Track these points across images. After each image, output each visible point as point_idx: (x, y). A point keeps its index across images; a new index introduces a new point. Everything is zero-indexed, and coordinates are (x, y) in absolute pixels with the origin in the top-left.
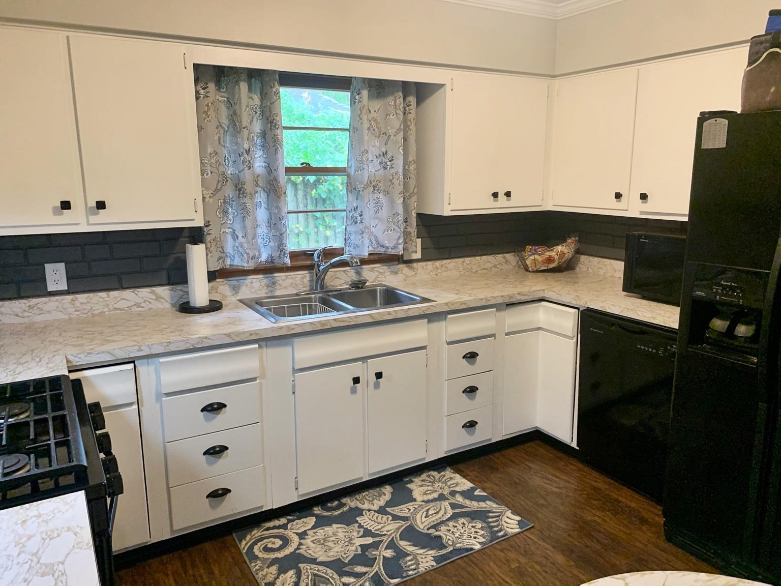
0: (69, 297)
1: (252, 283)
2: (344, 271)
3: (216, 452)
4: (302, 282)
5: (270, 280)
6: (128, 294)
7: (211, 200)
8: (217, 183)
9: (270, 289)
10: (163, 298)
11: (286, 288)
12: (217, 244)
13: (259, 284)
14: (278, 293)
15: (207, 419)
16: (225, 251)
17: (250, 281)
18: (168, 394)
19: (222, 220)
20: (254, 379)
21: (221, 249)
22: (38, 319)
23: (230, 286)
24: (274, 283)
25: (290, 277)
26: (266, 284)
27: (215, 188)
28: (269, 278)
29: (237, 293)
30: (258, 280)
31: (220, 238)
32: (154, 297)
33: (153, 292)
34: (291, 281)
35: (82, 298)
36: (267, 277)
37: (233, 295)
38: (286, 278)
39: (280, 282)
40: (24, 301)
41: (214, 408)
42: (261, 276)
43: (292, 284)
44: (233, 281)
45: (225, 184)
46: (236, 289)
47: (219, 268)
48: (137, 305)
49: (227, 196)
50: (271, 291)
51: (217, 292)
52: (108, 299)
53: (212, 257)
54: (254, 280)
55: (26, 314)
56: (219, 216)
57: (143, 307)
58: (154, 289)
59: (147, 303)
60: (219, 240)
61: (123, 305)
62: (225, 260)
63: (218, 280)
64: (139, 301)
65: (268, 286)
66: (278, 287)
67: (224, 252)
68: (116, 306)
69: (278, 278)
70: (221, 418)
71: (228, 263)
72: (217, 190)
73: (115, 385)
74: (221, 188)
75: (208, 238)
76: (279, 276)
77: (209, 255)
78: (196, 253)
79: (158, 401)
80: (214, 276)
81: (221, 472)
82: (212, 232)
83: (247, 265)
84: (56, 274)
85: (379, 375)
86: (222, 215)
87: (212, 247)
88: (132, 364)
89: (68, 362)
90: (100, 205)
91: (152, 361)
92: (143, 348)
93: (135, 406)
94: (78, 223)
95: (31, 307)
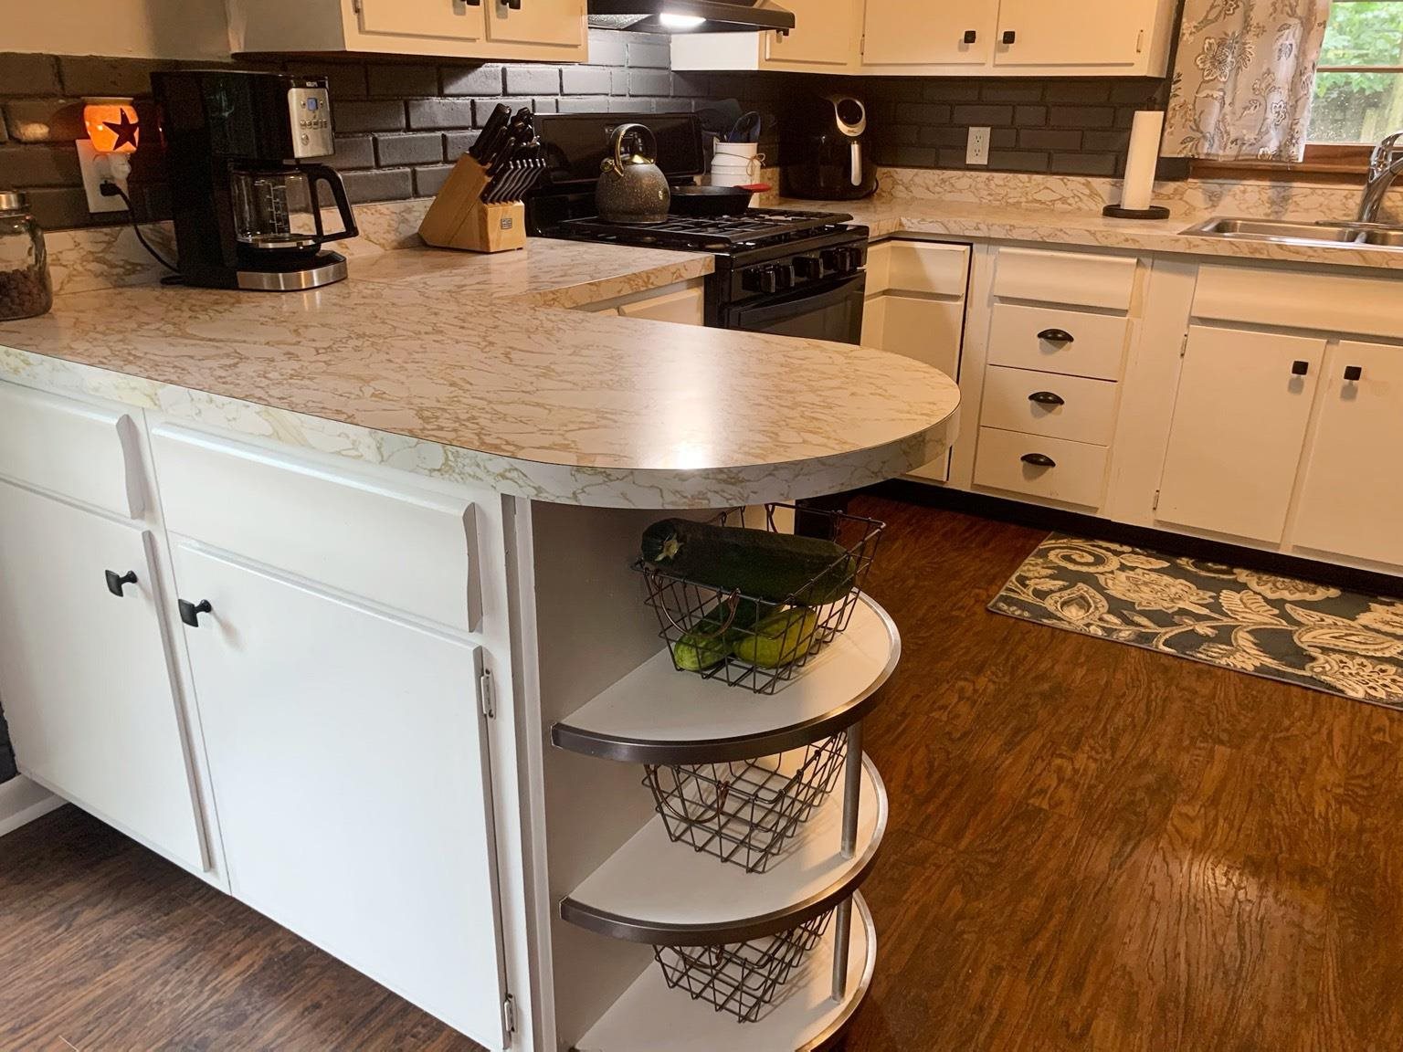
0: (986, 175)
1: (1244, 192)
3: (1047, 400)
4: (1344, 204)
5: (1279, 193)
6: (1054, 181)
7: (1191, 39)
8: (1208, 9)
9: (1276, 208)
10: (1100, 196)
11: (1307, 210)
12: (1186, 112)
13: (1258, 196)
14: (1286, 216)
15: (1045, 352)
16: (1201, 128)
17: (1242, 188)
18: (1004, 299)
19: (1208, 75)
20: (1123, 312)
21: (1192, 124)
22: (948, 197)
23: (1205, 191)
24: (1285, 199)
25: (1320, 192)
26: (1269, 198)
27: (1201, 19)
28: (1278, 189)
30: (1257, 189)
31: (1194, 105)
32: (1087, 192)
33: (1087, 185)
34: (1321, 199)
35: (999, 177)
36: (1274, 187)
37: (1206, 209)
38: (1312, 193)
39: (1297, 199)
40: (938, 172)
41: (1056, 337)
42: (1268, 183)
43: (1321, 205)
44: (1213, 185)
45: (1231, 12)
46: (1213, 199)
47: (1182, 156)
48: (1063, 200)
49: (1230, 34)
50: (1276, 212)
51: (1181, 199)
52: (1028, 185)
53: (1172, 133)
54: (1249, 189)
56: (1201, 66)
57: (1070, 205)
58: (1089, 179)
59: (1077, 199)
60: (1190, 107)
61: (1045, 196)
62: (1199, 144)
63: (1190, 180)
64: (1067, 194)
65: (1273, 203)
66: (1291, 208)
67: (1198, 130)
68: (1037, 197)
69: (1294, 192)
70: (1062, 358)
71: (1205, 150)
72: (1206, 22)
73: (943, 267)
74: (1216, 19)
75: (1173, 103)
76: (1299, 187)
77: (1168, 130)
78: (1146, 125)
79: (990, 304)
80: (1170, 170)
81: (1046, 433)
82: (1181, 93)
83: (1223, 153)
84: (978, 142)
85: (1353, 373)
86: (1208, 65)
87: (1176, 120)
88: (969, 247)
89: (901, 224)
90: (1009, 38)
91: (992, 248)
92: (981, 226)
93: (961, 303)
94: (983, 62)
95: (943, 181)
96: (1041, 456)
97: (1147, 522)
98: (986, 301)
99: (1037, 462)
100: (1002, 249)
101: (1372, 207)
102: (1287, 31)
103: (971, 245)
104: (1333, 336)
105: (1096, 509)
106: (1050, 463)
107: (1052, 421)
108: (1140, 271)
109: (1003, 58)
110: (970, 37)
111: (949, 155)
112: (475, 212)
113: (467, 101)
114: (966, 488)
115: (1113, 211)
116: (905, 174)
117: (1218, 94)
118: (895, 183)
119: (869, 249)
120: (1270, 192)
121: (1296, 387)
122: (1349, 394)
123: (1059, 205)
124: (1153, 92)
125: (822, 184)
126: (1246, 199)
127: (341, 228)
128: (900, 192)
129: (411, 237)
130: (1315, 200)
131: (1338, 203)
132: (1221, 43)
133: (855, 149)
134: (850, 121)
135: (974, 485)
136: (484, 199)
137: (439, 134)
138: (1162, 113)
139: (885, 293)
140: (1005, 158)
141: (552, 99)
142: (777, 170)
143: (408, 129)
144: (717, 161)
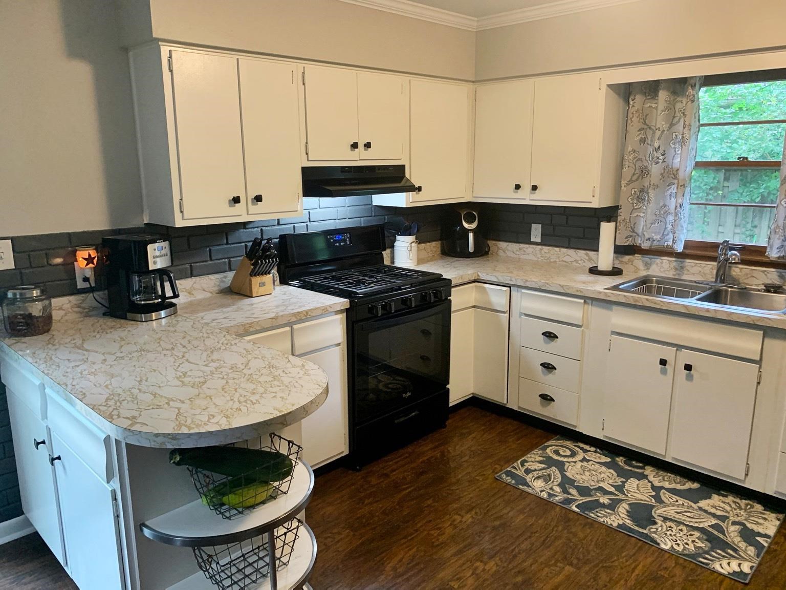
0: (540, 247)
1: (662, 263)
2: (764, 272)
3: (548, 367)
4: (711, 272)
5: (679, 264)
6: (571, 252)
7: (625, 189)
8: (632, 175)
9: (678, 272)
10: (594, 261)
12: (626, 223)
13: (668, 265)
14: (685, 277)
15: (546, 342)
16: (636, 230)
17: (661, 261)
18: (526, 315)
19: (636, 206)
20: (580, 326)
21: (630, 229)
22: (523, 257)
23: (643, 261)
24: (682, 268)
25: (699, 265)
26: (674, 266)
27: (629, 180)
28: (678, 262)
29: (648, 269)
30: (668, 262)
31: (630, 220)
32: (587, 258)
33: (587, 255)
34: (700, 269)
35: (546, 248)
36: (676, 261)
37: (645, 270)
38: (695, 266)
39: (687, 268)
40: (518, 244)
41: (550, 336)
42: (672, 259)
43: (700, 272)
44: (647, 259)
45: (646, 176)
46: (647, 266)
47: (627, 244)
48: (576, 261)
49: (646, 186)
50: (679, 274)
51: (632, 264)
52: (559, 253)
53: (620, 233)
54: (664, 261)
55: (518, 253)
56: (631, 202)
57: (580, 264)
58: (588, 252)
59: (583, 261)
60: (628, 221)
61: (567, 259)
62: (636, 239)
63: (636, 255)
64: (578, 259)
65: (676, 269)
66: (685, 272)
67: (634, 231)
68: (563, 259)
69: (687, 264)
70: (553, 345)
71: (639, 241)
72: (631, 181)
73: (497, 297)
74: (637, 180)
75: (619, 219)
76: (689, 262)
77: (618, 232)
78: (607, 230)
79: (520, 317)
80: (621, 250)
81: (550, 383)
82: (623, 214)
83: (645, 245)
84: (536, 232)
85: (688, 367)
86: (635, 201)
87: (621, 227)
88: (509, 288)
89: (478, 275)
90: (534, 188)
91: (519, 289)
92: (513, 279)
93: (507, 315)
94: (525, 198)
95: (520, 249)
96: (549, 396)
97: (600, 436)
98: (518, 315)
99: (546, 398)
100: (524, 291)
101: (723, 275)
102: (673, 186)
103: (510, 287)
104: (679, 347)
105: (576, 426)
106: (552, 400)
107: (551, 377)
108: (586, 306)
109: (533, 197)
110: (518, 187)
111: (523, 237)
112: (248, 279)
114: (516, 408)
115: (594, 271)
117: (642, 215)
118: (499, 248)
119: (452, 289)
120: (674, 264)
121: (664, 372)
122: (690, 378)
123: (574, 263)
124: (610, 214)
126: (662, 268)
127: (172, 295)
129: (226, 288)
130: (696, 269)
131: (708, 272)
132: (642, 191)
133: (471, 235)
134: (470, 222)
135: (519, 407)
136: (251, 275)
138: (615, 223)
139: (474, 307)
140: (548, 240)
144: (396, 244)
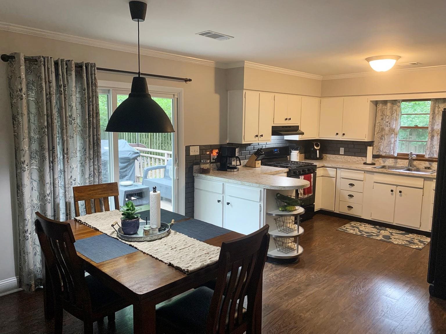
0: (343, 156)
1: (389, 161)
2: (424, 163)
3: (351, 196)
6: (356, 158)
7: (376, 135)
8: (378, 130)
11: (401, 164)
13: (391, 162)
14: (397, 166)
15: (350, 187)
16: (380, 149)
18: (342, 178)
19: (380, 141)
20: (363, 181)
22: (337, 160)
23: (382, 160)
24: (396, 162)
29: (384, 163)
30: (391, 160)
31: (378, 146)
33: (362, 158)
34: (403, 162)
35: (346, 156)
38: (401, 161)
39: (399, 162)
40: (335, 155)
41: (352, 185)
42: (393, 159)
43: (403, 164)
44: (384, 159)
45: (383, 131)
47: (377, 154)
48: (358, 161)
49: (384, 134)
51: (379, 161)
52: (351, 158)
56: (378, 140)
59: (360, 161)
61: (354, 160)
63: (380, 158)
65: (394, 163)
66: (398, 164)
67: (379, 150)
69: (398, 161)
70: (353, 188)
71: (381, 153)
72: (378, 133)
73: (332, 172)
74: (380, 132)
75: (374, 145)
76: (399, 160)
77: (374, 150)
78: (370, 149)
79: (340, 179)
80: (375, 157)
81: (351, 202)
82: (375, 144)
83: (384, 154)
84: (342, 151)
85: (400, 192)
86: (380, 139)
87: (375, 148)
88: (336, 169)
89: (324, 165)
90: (344, 134)
91: (340, 169)
92: (338, 166)
93: (335, 178)
94: (340, 138)
95: (336, 157)
97: (370, 219)
99: (350, 207)
100: (342, 170)
101: (410, 164)
102: (393, 134)
104: (397, 186)
105: (361, 216)
106: (352, 208)
107: (352, 200)
108: (365, 174)
109: (343, 137)
110: (337, 134)
111: (337, 152)
112: (254, 162)
113: (253, 146)
114: (338, 212)
115: (365, 164)
116: (328, 155)
117: (382, 144)
118: (327, 157)
119: (317, 169)
120: (394, 161)
121: (392, 194)
124: (371, 144)
125: (312, 157)
126: (389, 162)
127: (239, 164)
128: (328, 158)
129: (244, 165)
130: (401, 163)
131: (406, 163)
132: (382, 136)
133: (318, 151)
134: (317, 146)
136: (256, 160)
137: (249, 151)
138: (372, 147)
139: (322, 176)
140: (346, 153)
141: (265, 145)
142: (304, 154)
143: (245, 151)
144: (292, 153)
